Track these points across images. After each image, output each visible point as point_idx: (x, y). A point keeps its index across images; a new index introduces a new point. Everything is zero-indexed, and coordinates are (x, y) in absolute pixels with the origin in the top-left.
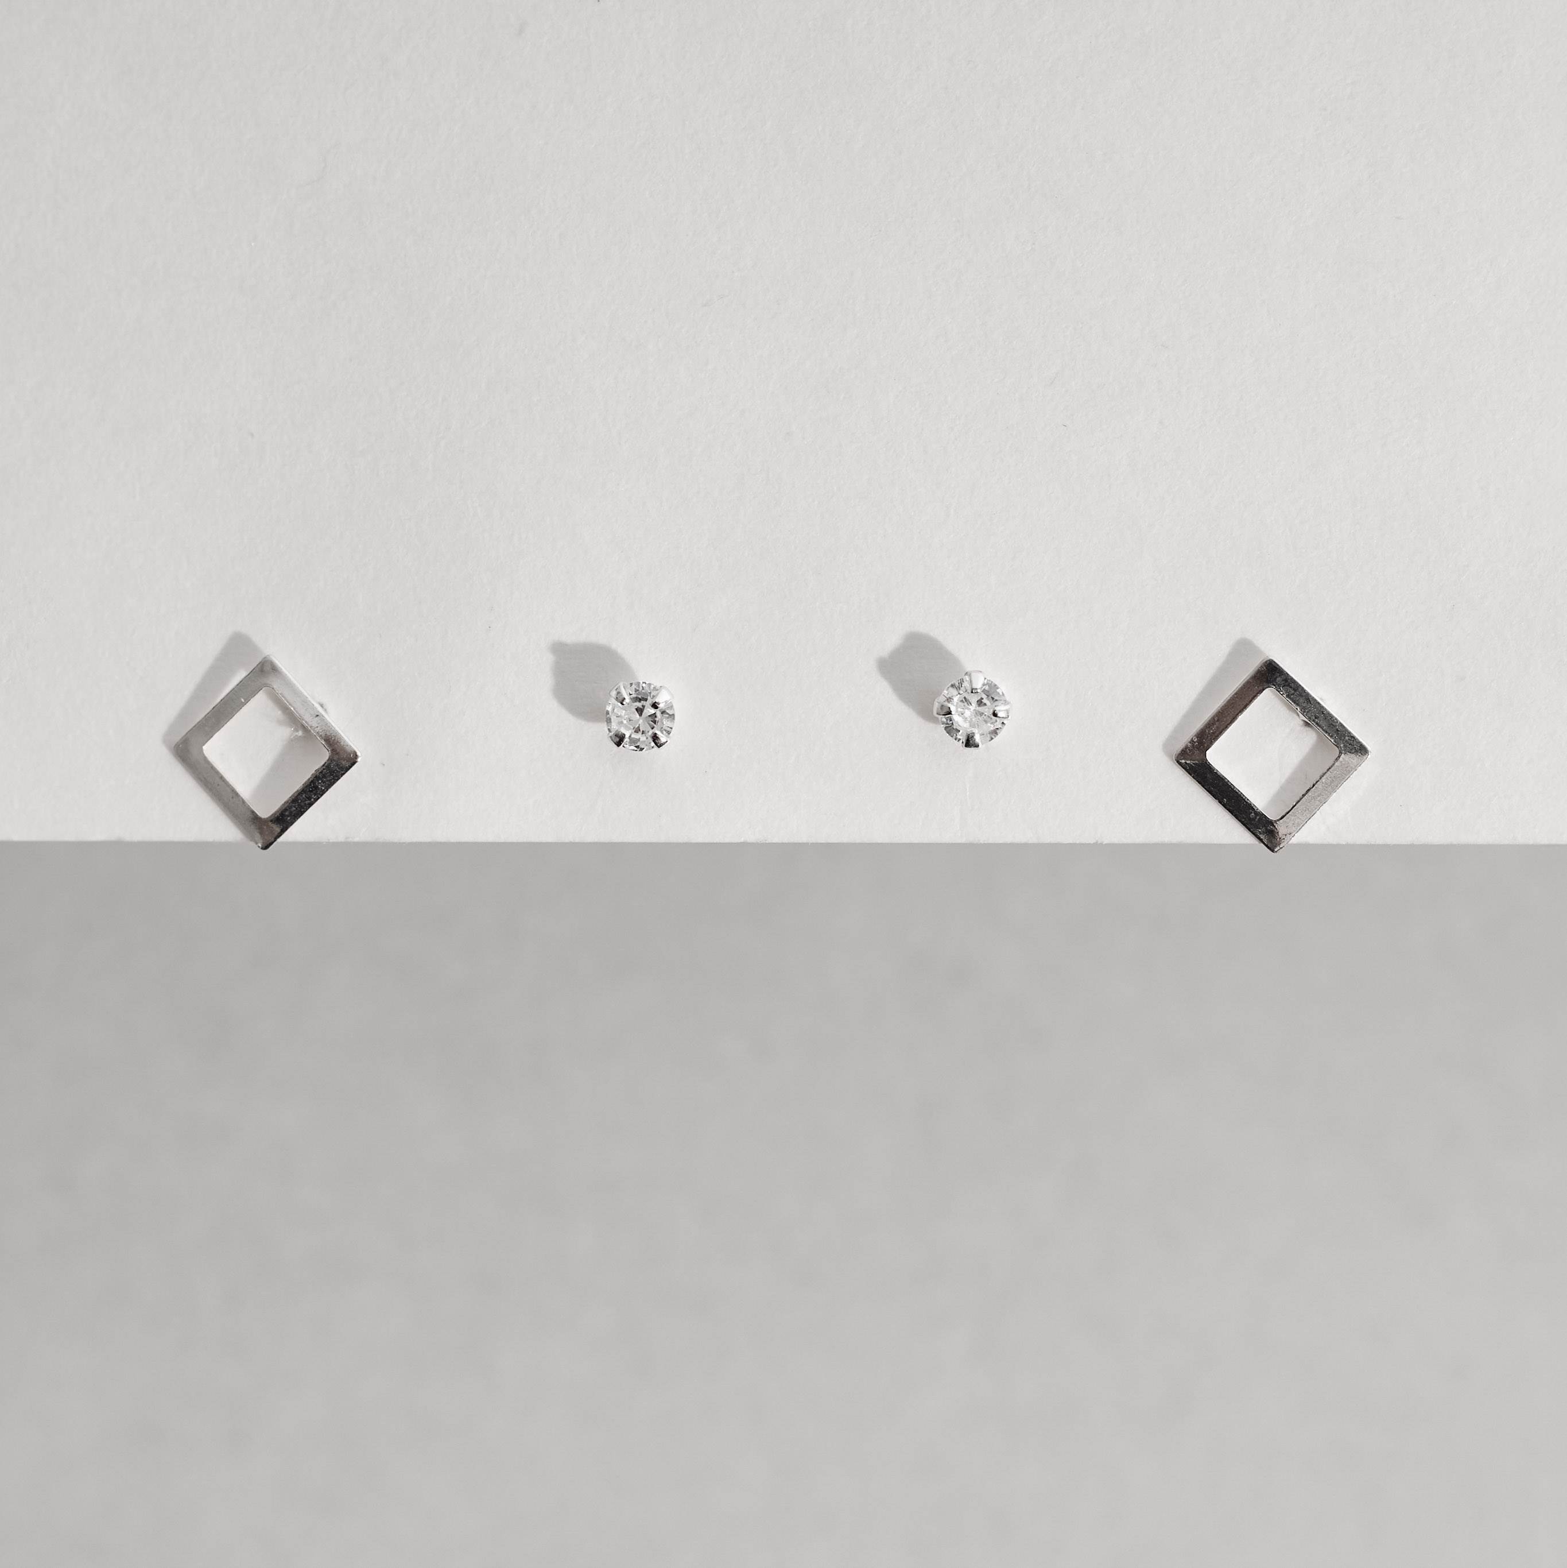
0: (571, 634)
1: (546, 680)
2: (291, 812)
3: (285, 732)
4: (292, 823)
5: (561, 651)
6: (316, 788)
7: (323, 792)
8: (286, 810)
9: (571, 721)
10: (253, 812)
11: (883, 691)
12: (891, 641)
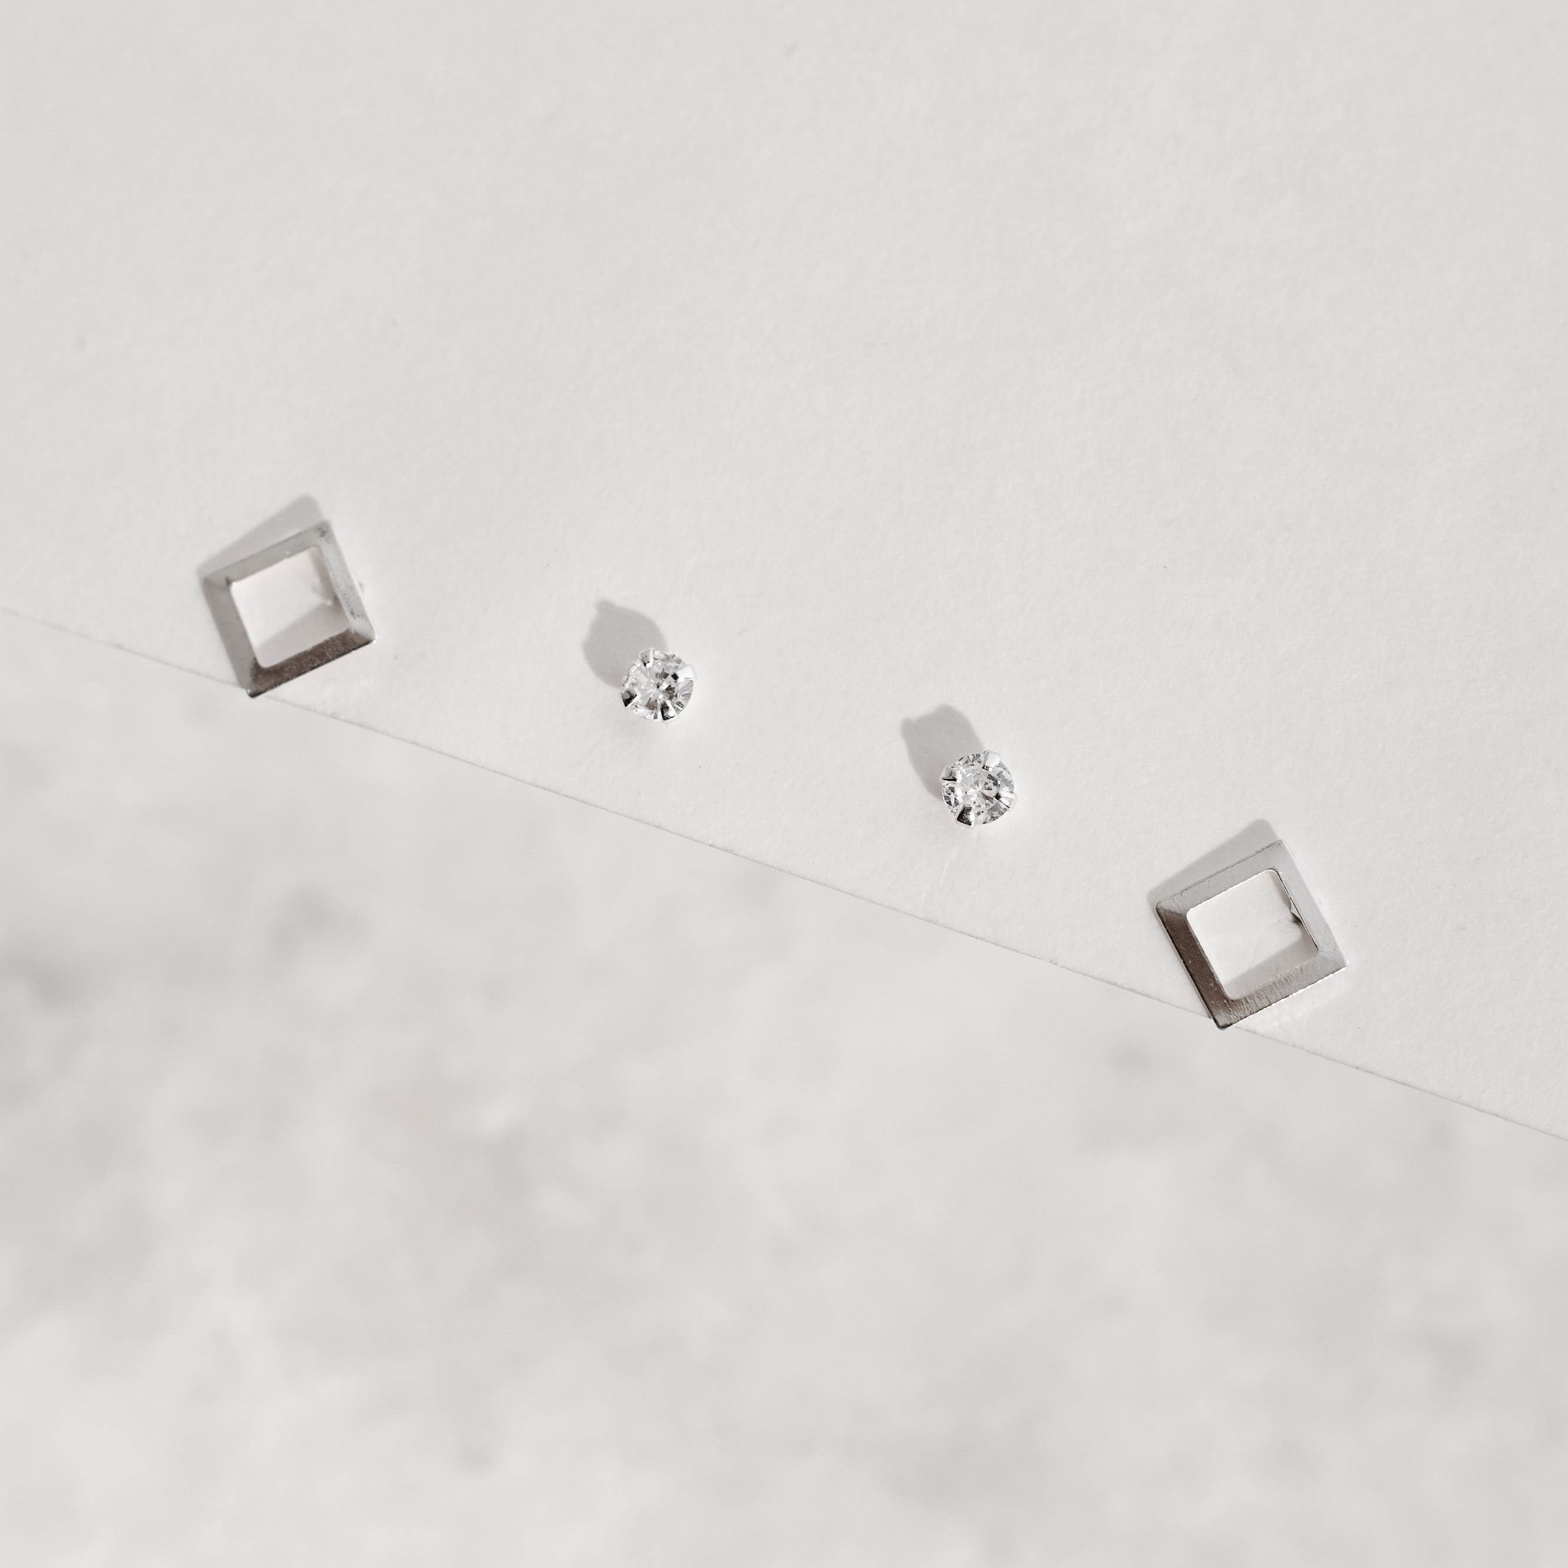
0: (620, 598)
1: (580, 632)
2: (291, 669)
3: (315, 600)
4: (288, 680)
5: (606, 609)
6: (324, 655)
7: (329, 661)
8: (287, 665)
9: (589, 677)
10: (255, 659)
11: (898, 751)
12: (922, 707)
